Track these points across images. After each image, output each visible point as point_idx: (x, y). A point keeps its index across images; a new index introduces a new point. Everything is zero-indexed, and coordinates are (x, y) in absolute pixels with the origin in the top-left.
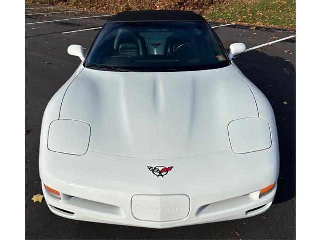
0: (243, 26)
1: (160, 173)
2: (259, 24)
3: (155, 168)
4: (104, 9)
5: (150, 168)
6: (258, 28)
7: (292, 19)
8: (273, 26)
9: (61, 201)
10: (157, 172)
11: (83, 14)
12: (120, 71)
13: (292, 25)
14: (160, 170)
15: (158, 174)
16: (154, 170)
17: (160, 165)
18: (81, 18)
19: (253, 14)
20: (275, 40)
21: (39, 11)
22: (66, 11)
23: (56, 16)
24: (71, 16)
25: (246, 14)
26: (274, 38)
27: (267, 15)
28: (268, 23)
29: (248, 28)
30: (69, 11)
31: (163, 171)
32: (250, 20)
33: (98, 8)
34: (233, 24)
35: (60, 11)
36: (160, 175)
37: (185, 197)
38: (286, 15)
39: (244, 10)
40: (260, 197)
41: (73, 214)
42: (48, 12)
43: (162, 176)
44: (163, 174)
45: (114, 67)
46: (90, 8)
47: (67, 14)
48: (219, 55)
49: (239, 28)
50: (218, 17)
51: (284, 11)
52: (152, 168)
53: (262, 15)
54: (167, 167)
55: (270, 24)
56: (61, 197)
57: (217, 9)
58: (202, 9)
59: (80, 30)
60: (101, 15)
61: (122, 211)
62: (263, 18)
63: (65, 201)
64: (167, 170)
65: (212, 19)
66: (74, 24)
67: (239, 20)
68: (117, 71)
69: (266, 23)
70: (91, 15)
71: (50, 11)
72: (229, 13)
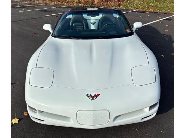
0: (142, 11)
1: (93, 98)
2: (151, 10)
3: (90, 95)
4: (66, 3)
5: (87, 95)
6: (151, 12)
7: (169, 7)
8: (159, 11)
9: (37, 114)
10: (91, 97)
11: (54, 5)
12: (72, 39)
13: (169, 10)
14: (93, 96)
15: (91, 98)
16: (89, 96)
17: (93, 93)
18: (54, 7)
19: (148, 5)
20: (160, 19)
21: (30, 4)
22: (45, 3)
23: (39, 6)
24: (48, 7)
25: (144, 4)
26: (159, 18)
27: (156, 5)
28: (156, 10)
29: (145, 12)
30: (47, 3)
31: (94, 96)
32: (146, 8)
33: (63, 2)
34: (137, 10)
35: (42, 4)
36: (93, 99)
37: (107, 111)
38: (166, 5)
39: (143, 2)
40: (149, 110)
41: (44, 121)
42: (35, 4)
43: (94, 99)
44: (94, 98)
45: (69, 37)
46: (59, 2)
47: (46, 5)
48: (127, 29)
49: (140, 12)
50: (129, 6)
51: (165, 3)
52: (88, 95)
53: (153, 5)
54: (97, 94)
55: (157, 10)
56: (37, 111)
57: (128, 2)
58: (120, 2)
59: (53, 14)
60: (64, 6)
61: (71, 120)
62: (154, 6)
63: (40, 114)
64: (97, 96)
65: (126, 7)
66: (49, 11)
67: (140, 8)
68: (70, 39)
69: (155, 9)
70: (59, 6)
71: (36, 4)
72: (134, 4)
